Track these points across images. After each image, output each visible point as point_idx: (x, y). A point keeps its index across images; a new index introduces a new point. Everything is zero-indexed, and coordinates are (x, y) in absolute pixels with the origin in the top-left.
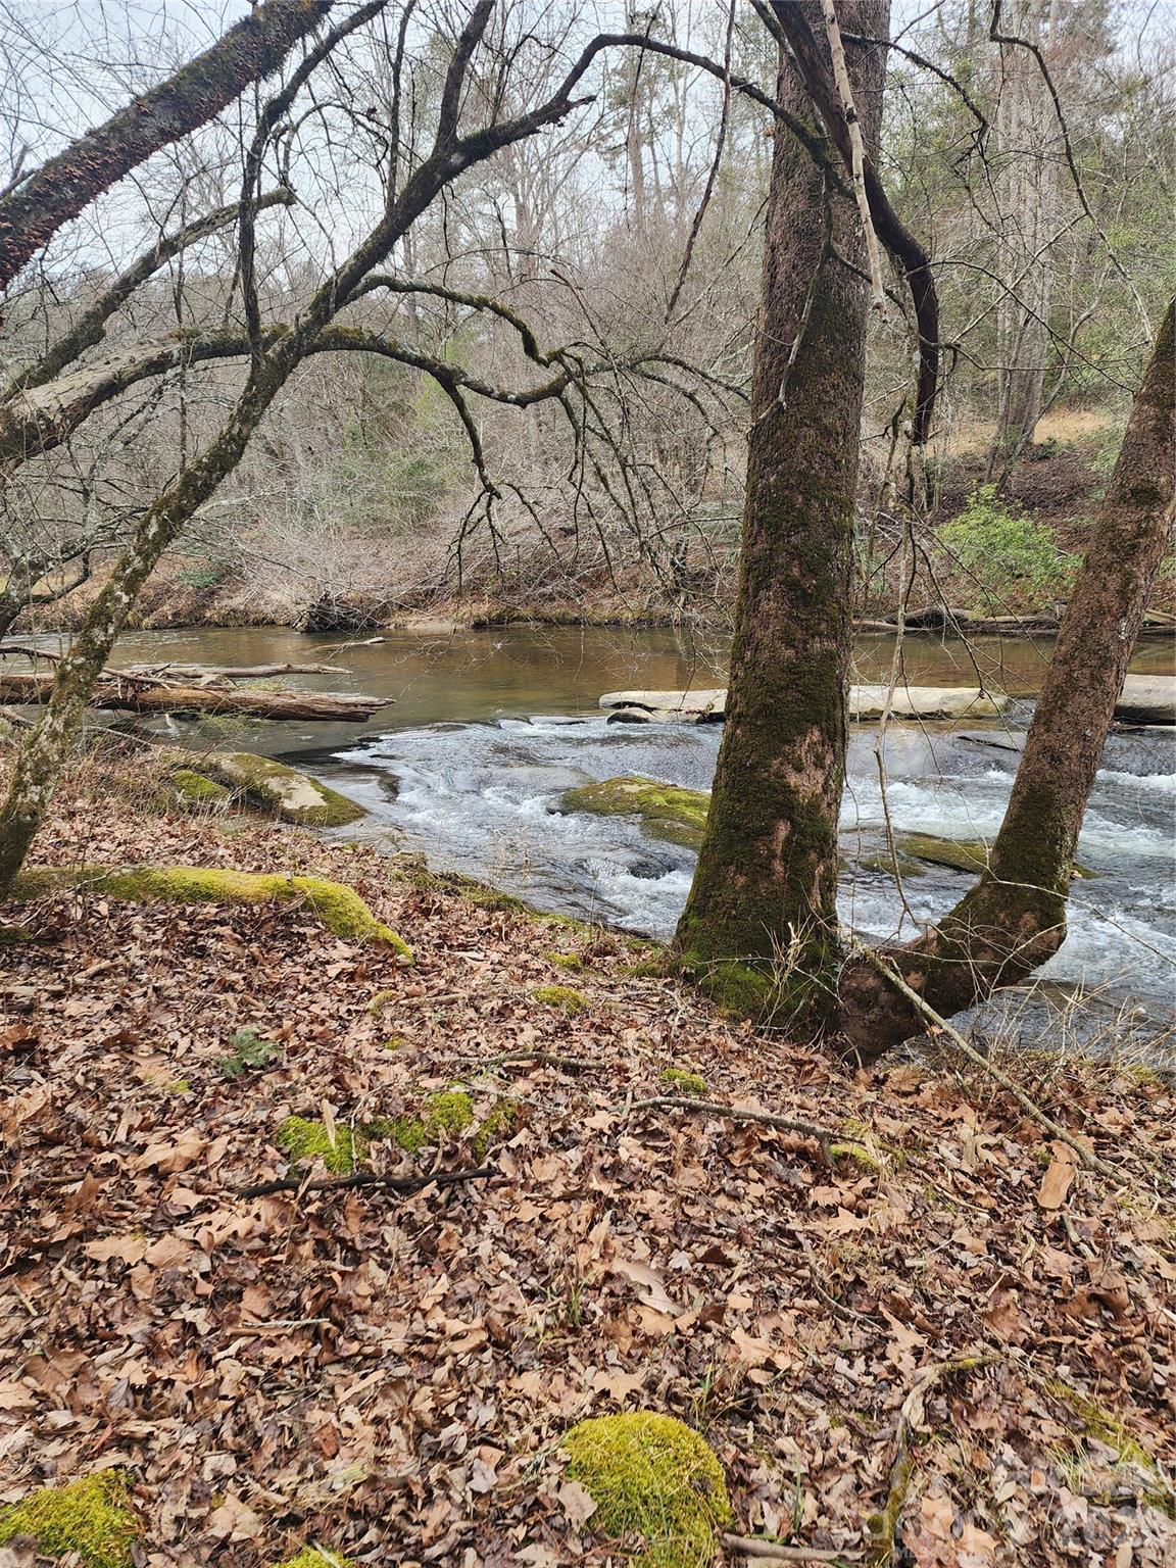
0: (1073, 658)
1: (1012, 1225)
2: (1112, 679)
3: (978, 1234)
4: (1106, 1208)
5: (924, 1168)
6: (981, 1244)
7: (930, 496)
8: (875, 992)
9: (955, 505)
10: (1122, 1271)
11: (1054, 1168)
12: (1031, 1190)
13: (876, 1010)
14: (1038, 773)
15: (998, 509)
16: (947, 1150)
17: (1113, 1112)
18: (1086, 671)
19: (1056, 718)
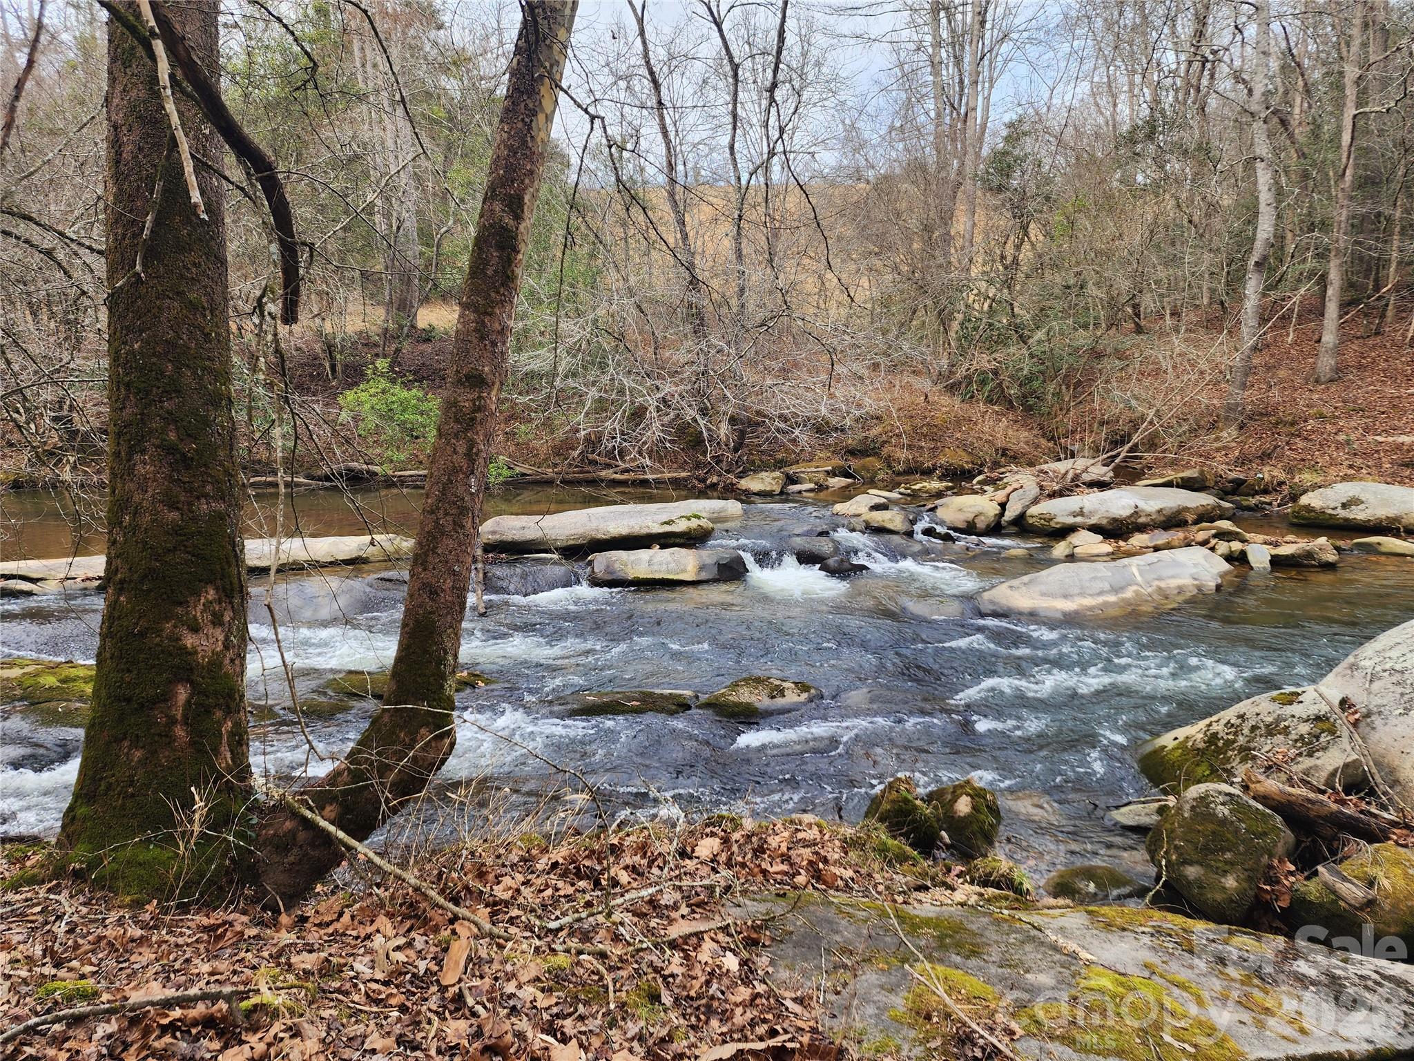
0: (438, 508)
1: (419, 1013)
2: (470, 524)
3: (388, 1033)
4: (496, 966)
5: (338, 991)
6: (390, 1042)
7: (333, 368)
8: (293, 834)
9: (354, 375)
10: (508, 1016)
11: (455, 946)
12: (436, 974)
13: (295, 851)
14: (420, 606)
15: (393, 381)
16: (361, 965)
17: (507, 881)
18: (449, 518)
19: (430, 559)
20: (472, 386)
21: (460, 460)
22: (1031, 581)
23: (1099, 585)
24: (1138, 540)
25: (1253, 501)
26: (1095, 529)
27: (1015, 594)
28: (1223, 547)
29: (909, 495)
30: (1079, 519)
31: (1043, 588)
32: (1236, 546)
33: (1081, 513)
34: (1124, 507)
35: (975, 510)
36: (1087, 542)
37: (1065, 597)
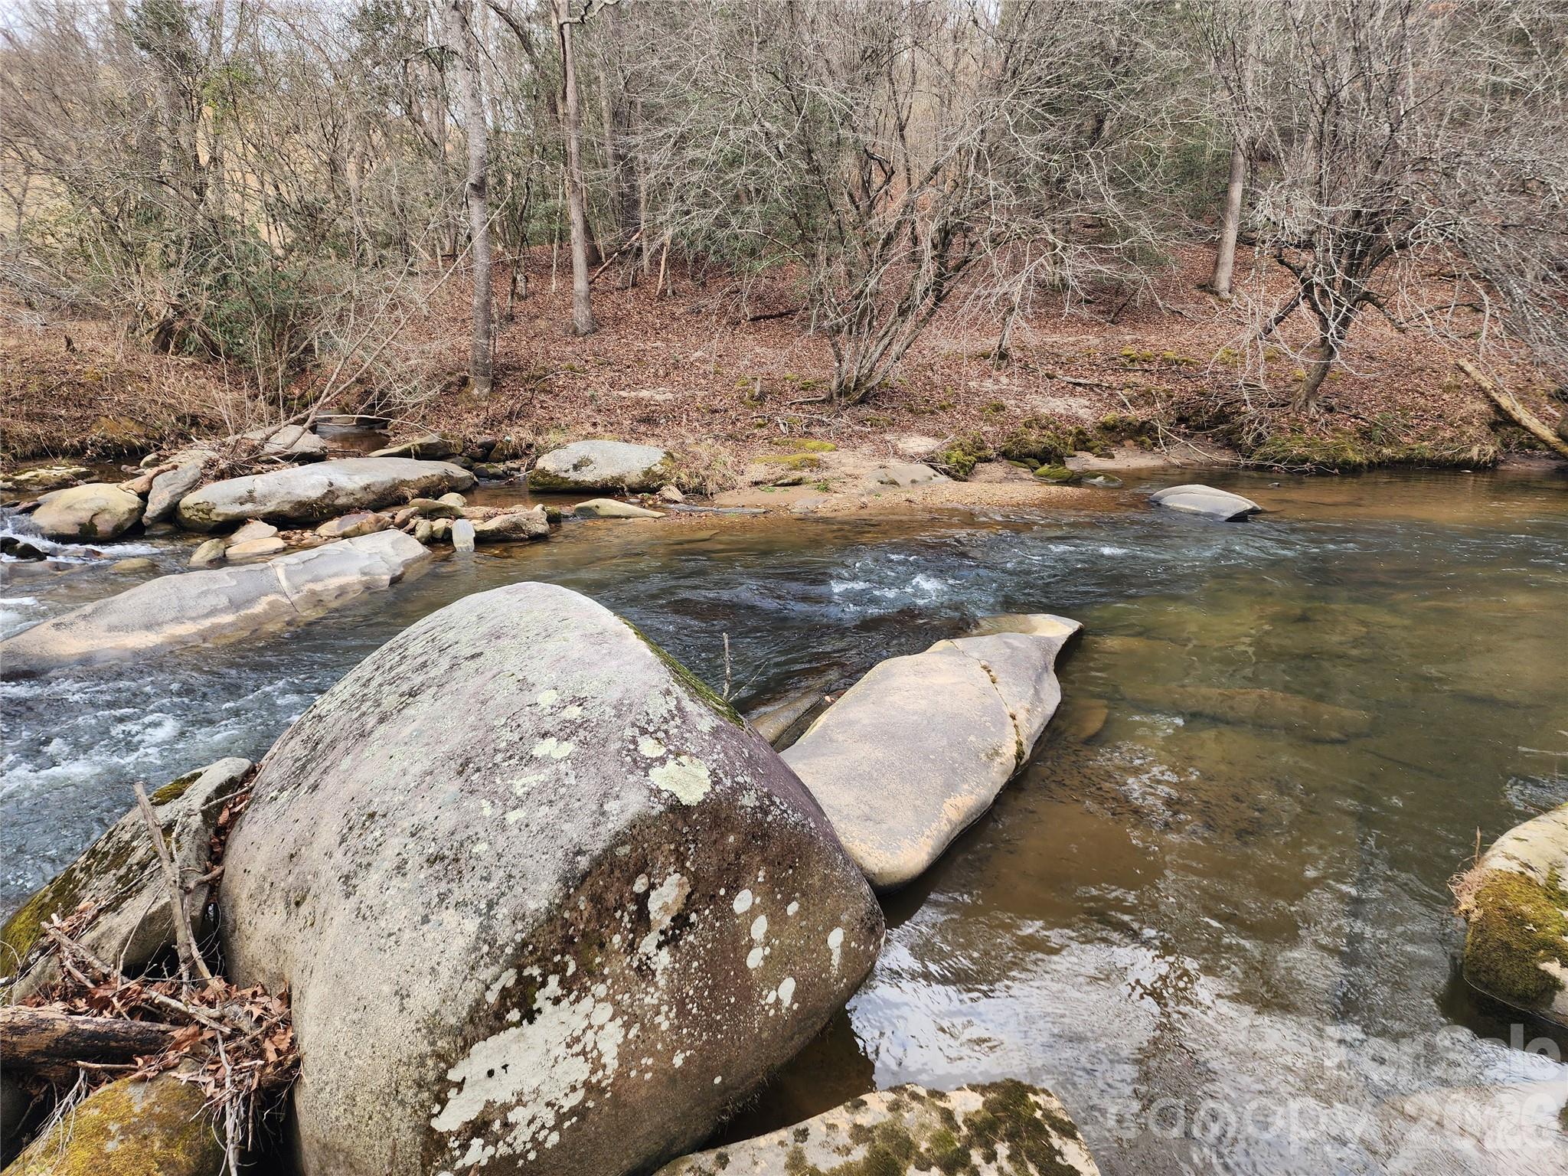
22: (95, 612)
23: (211, 601)
24: (326, 529)
25: (501, 467)
26: (270, 519)
27: (63, 635)
28: (423, 527)
29: (10, 490)
30: (248, 507)
31: (113, 619)
32: (440, 524)
33: (251, 498)
34: (314, 487)
35: (94, 506)
36: (257, 537)
37: (148, 627)
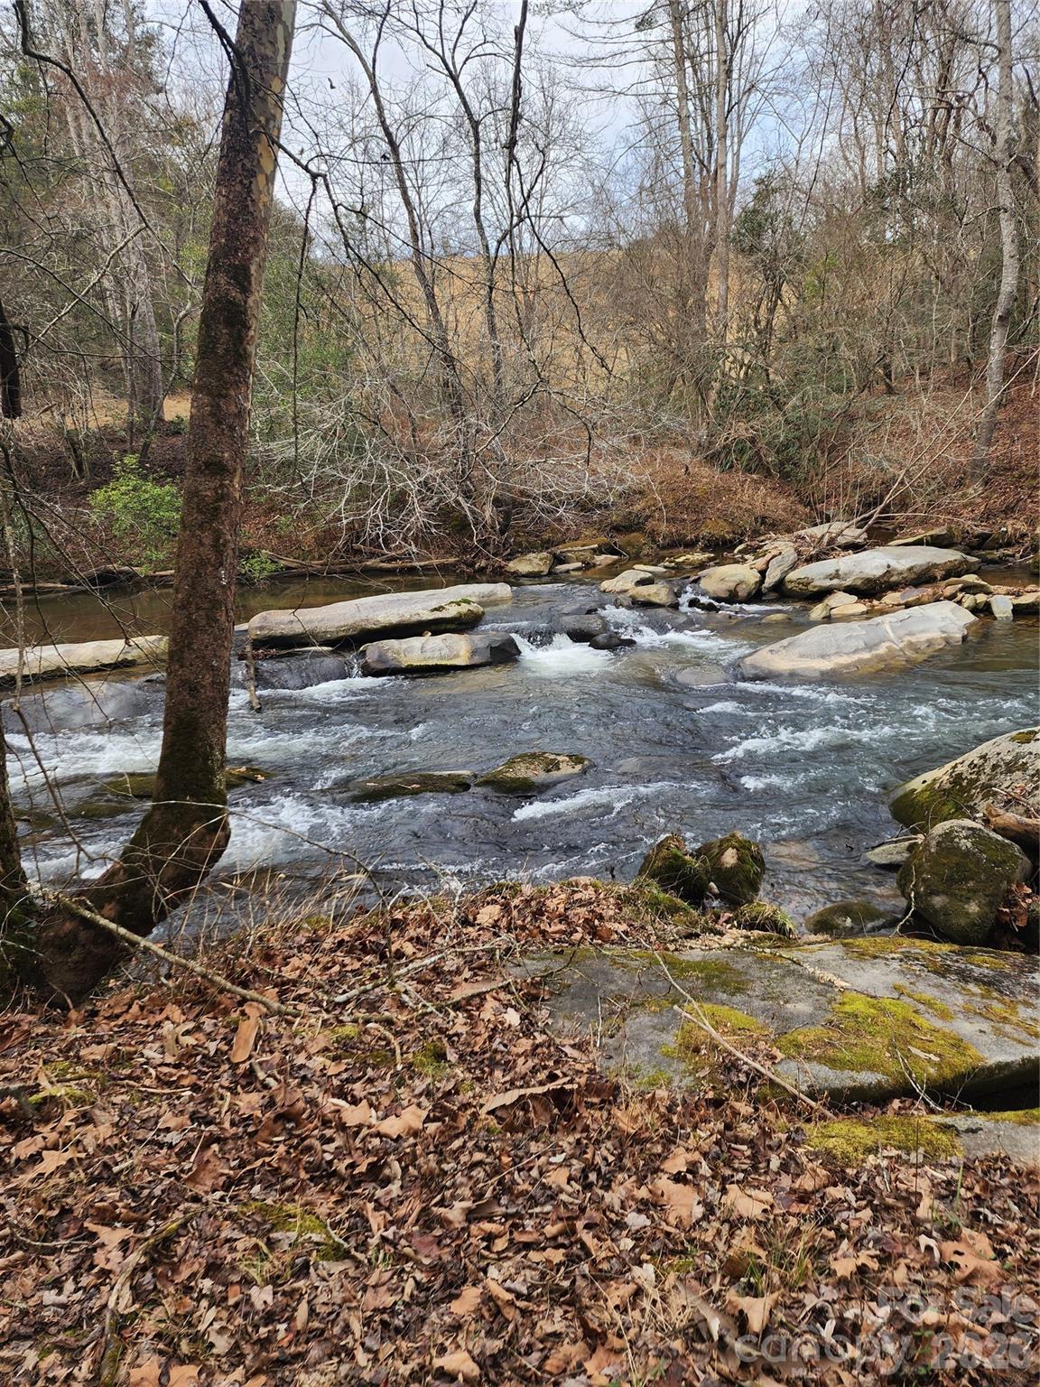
0: (189, 603)
1: (211, 1090)
2: (223, 618)
3: (182, 1112)
4: (285, 1041)
5: (129, 1077)
6: (185, 1119)
7: (80, 466)
8: (73, 934)
9: (103, 474)
10: (299, 1085)
11: (244, 1026)
12: (226, 1053)
13: (78, 950)
14: (181, 703)
15: (144, 477)
16: (151, 1052)
17: (295, 962)
18: (202, 613)
19: (186, 655)
20: (213, 474)
21: (207, 552)
22: (790, 644)
23: (854, 644)
24: (891, 598)
25: (997, 554)
26: (850, 590)
27: (776, 657)
28: (969, 600)
29: (673, 568)
30: (835, 582)
31: (801, 650)
32: (981, 598)
33: (837, 575)
34: (877, 567)
35: (737, 579)
36: (844, 603)
37: (823, 657)
